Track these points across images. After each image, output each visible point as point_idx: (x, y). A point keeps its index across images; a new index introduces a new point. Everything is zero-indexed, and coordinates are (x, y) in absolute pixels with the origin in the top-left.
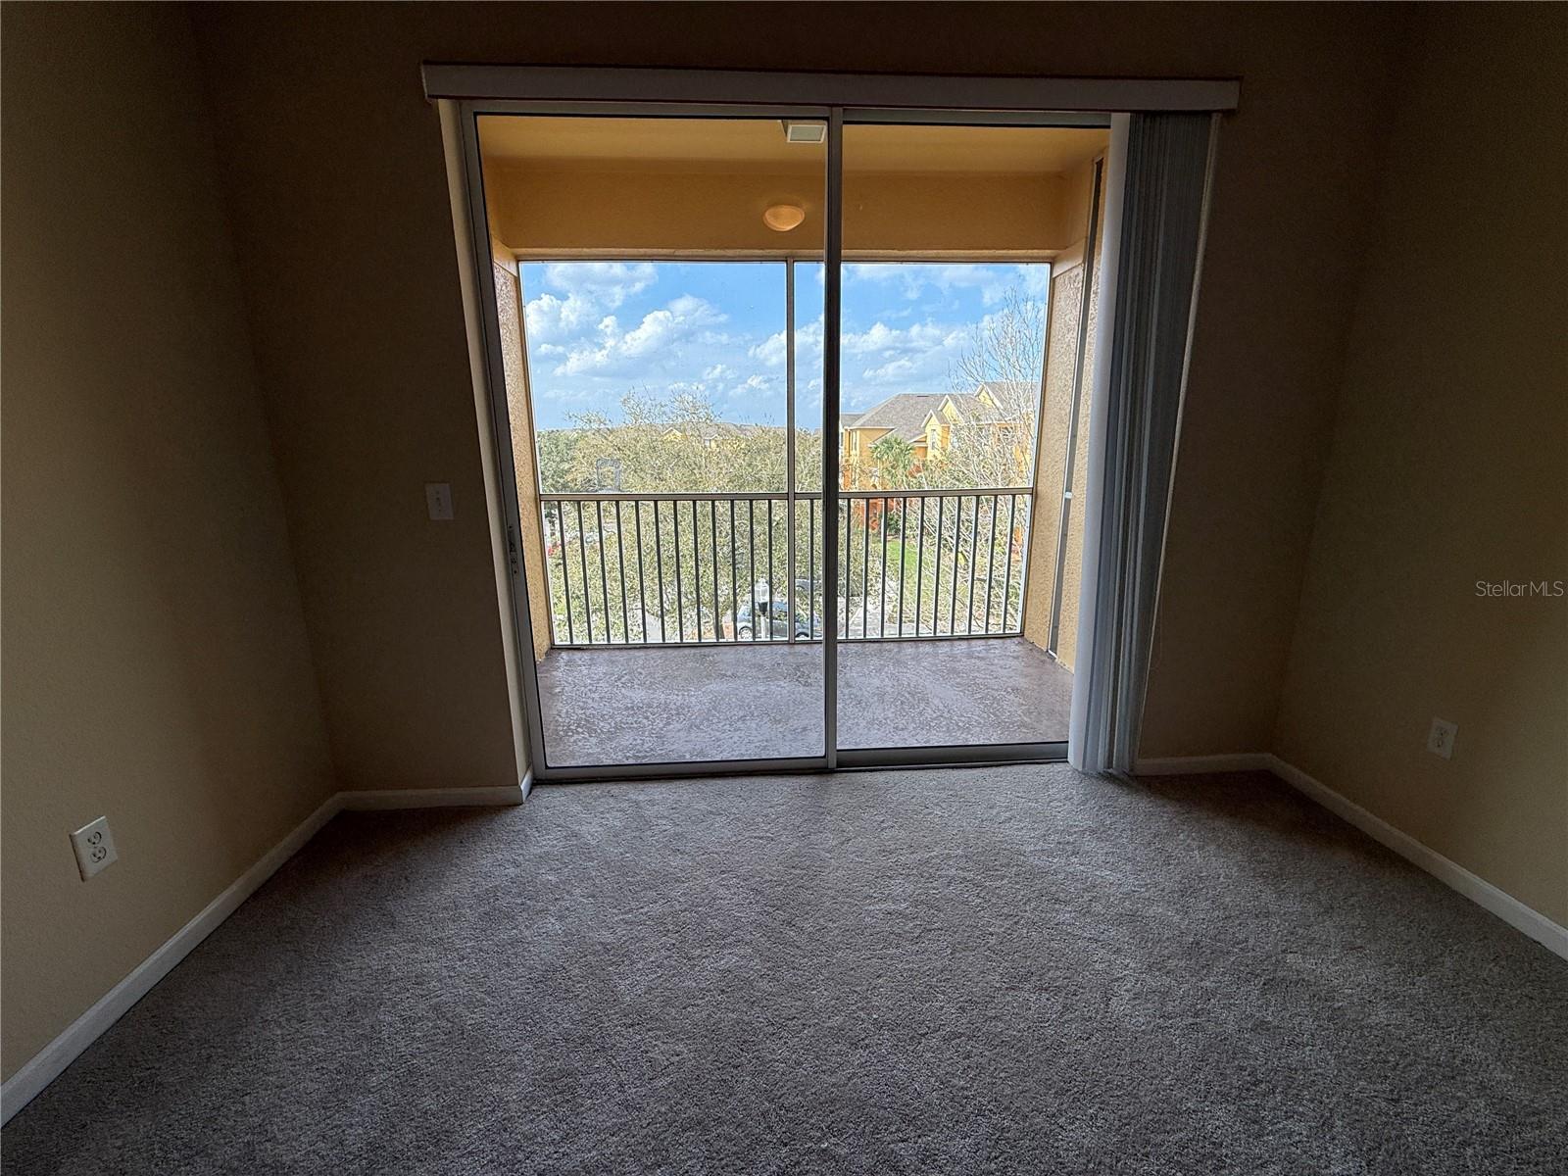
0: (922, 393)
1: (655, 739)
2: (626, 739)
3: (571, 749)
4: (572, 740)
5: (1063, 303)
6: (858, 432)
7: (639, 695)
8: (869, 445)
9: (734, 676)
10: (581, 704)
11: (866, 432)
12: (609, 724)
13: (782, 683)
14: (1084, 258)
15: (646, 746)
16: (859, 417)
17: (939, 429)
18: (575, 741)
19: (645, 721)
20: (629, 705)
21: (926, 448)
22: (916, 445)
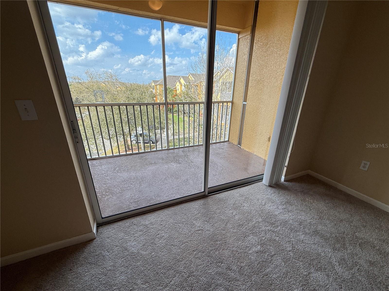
0: (174, 75)
1: (139, 193)
2: (128, 195)
3: (107, 203)
4: (105, 199)
5: (242, 46)
6: (158, 85)
7: (125, 175)
8: (162, 89)
9: (155, 163)
10: (104, 182)
11: (161, 86)
12: (118, 189)
13: (172, 164)
14: (251, 32)
15: (136, 196)
16: (158, 81)
17: (179, 85)
18: (107, 199)
19: (132, 186)
20: (123, 180)
21: (176, 90)
22: (174, 89)
